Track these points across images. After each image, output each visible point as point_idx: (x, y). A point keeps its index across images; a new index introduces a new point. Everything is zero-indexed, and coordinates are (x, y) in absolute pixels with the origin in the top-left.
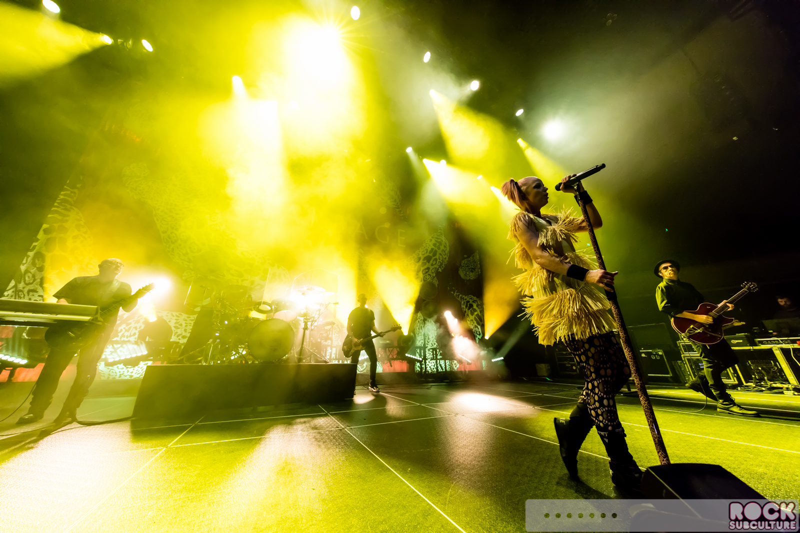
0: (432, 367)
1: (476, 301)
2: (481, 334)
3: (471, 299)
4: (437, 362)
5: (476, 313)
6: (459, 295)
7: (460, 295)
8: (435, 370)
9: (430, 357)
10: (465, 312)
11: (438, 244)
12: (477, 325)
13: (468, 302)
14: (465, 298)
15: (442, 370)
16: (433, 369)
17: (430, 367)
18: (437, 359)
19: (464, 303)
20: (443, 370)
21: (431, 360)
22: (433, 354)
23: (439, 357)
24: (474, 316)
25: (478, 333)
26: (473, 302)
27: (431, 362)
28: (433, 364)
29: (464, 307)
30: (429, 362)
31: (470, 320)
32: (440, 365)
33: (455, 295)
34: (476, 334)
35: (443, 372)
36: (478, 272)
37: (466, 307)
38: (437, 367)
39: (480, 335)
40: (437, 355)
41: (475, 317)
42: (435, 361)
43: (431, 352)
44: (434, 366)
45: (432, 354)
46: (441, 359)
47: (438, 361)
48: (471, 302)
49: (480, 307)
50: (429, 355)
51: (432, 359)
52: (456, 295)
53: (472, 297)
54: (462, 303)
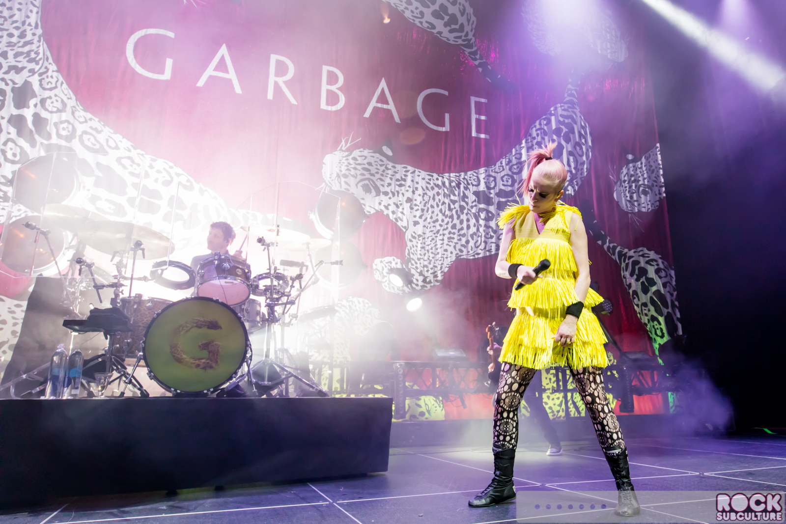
0: (556, 408)
1: (656, 261)
2: (666, 335)
3: (643, 256)
4: (565, 397)
5: (654, 289)
6: (614, 248)
7: (618, 249)
8: (562, 414)
9: (550, 386)
10: (630, 286)
11: (565, 130)
12: (655, 315)
13: (637, 262)
14: (628, 255)
15: (578, 416)
16: (558, 412)
17: (550, 408)
18: (566, 390)
19: (627, 265)
20: (579, 413)
21: (552, 393)
22: (558, 381)
23: (570, 386)
24: (649, 294)
25: (659, 332)
26: (648, 262)
27: (552, 396)
28: (558, 402)
29: (627, 274)
30: (548, 397)
31: (640, 303)
32: (574, 403)
33: (605, 247)
34: (653, 336)
35: (580, 418)
36: (660, 194)
37: (632, 275)
38: (567, 408)
39: (662, 337)
40: (565, 382)
41: (651, 298)
42: (562, 394)
43: (552, 376)
44: (560, 405)
45: (554, 379)
46: (572, 391)
47: (569, 395)
48: (642, 264)
49: (663, 274)
50: (548, 381)
51: (555, 391)
52: (609, 247)
53: (646, 251)
54: (623, 265)
